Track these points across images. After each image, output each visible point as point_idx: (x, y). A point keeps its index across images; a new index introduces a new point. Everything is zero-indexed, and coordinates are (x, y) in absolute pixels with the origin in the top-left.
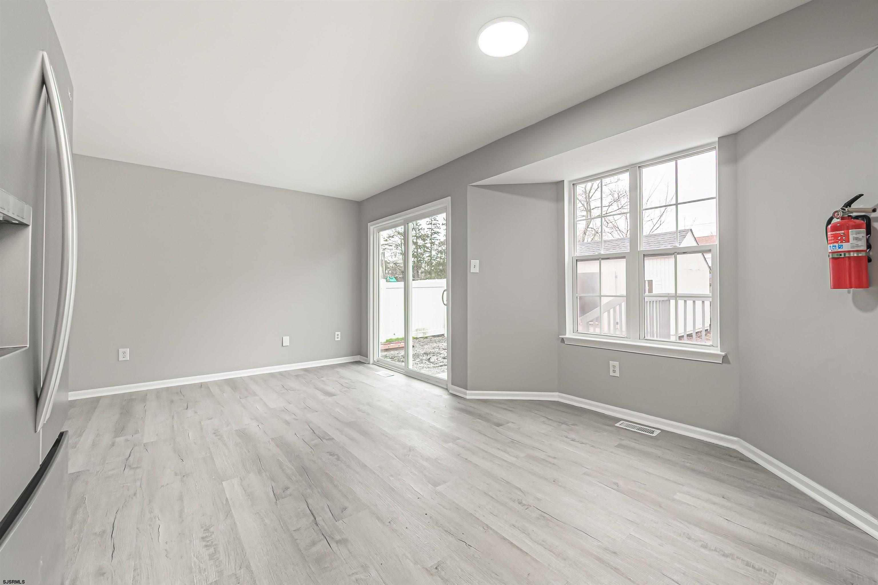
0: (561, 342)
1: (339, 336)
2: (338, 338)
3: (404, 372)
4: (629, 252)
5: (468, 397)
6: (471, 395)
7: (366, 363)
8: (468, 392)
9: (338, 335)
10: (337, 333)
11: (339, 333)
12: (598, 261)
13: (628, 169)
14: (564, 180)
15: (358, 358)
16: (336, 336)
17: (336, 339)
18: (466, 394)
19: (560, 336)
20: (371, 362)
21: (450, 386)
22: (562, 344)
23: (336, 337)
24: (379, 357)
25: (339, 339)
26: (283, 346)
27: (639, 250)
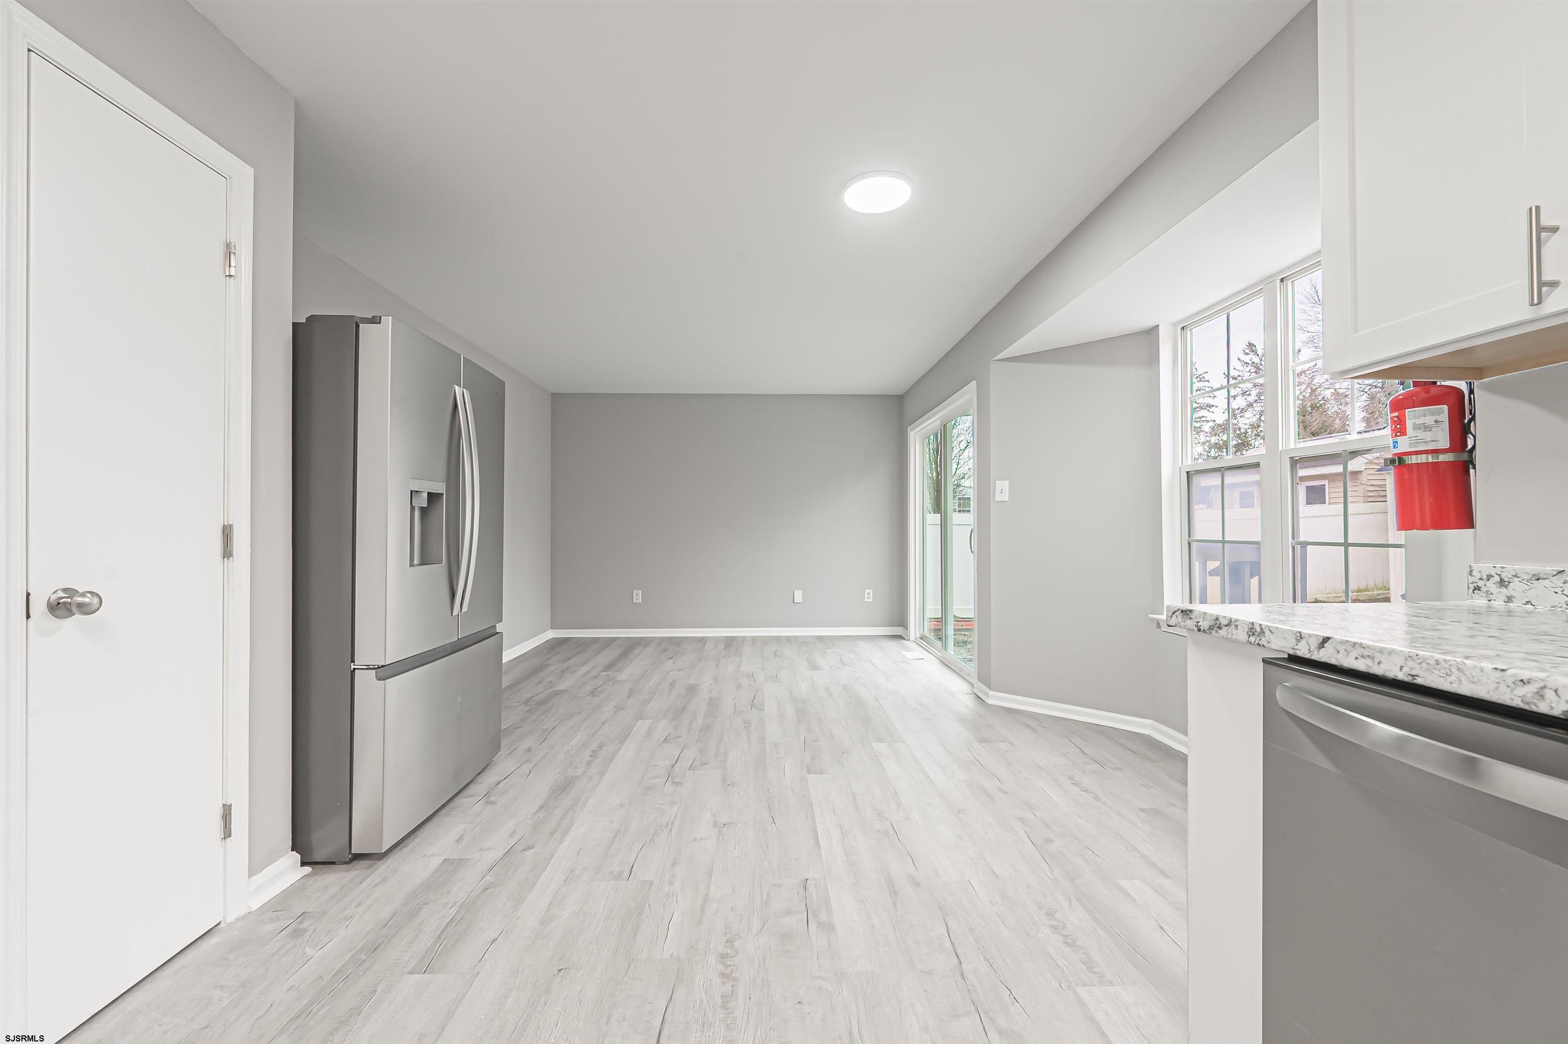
0: (1157, 627)
1: (871, 596)
2: (868, 598)
3: (940, 656)
4: (1263, 454)
5: (990, 701)
6: (996, 699)
7: (905, 639)
8: (991, 693)
9: (868, 594)
10: (867, 591)
11: (871, 591)
12: (1219, 475)
13: (1262, 289)
14: (1158, 325)
15: (898, 631)
16: (866, 595)
17: (866, 600)
18: (987, 695)
19: (1150, 615)
20: (912, 637)
21: (975, 681)
22: (1158, 630)
23: (866, 597)
24: (923, 631)
25: (871, 600)
26: (795, 602)
27: (1280, 449)
